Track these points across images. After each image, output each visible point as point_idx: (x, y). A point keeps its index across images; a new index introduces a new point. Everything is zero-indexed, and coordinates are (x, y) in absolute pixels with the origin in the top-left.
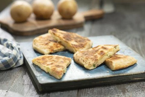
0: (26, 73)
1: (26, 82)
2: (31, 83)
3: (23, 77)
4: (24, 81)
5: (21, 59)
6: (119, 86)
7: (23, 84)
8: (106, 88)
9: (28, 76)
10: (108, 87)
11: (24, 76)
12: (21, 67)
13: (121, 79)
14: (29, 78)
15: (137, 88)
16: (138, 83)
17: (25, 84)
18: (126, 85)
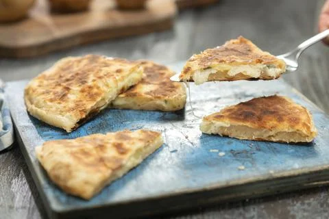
0: (20, 171)
1: (18, 201)
2: (33, 203)
3: (11, 184)
4: (13, 198)
5: (5, 133)
6: (272, 205)
7: (11, 207)
8: (237, 212)
9: (25, 181)
10: (241, 210)
11: (14, 181)
12: (8, 154)
13: (278, 186)
14: (27, 187)
15: (321, 212)
16: (323, 195)
17: (15, 206)
18: (289, 201)
